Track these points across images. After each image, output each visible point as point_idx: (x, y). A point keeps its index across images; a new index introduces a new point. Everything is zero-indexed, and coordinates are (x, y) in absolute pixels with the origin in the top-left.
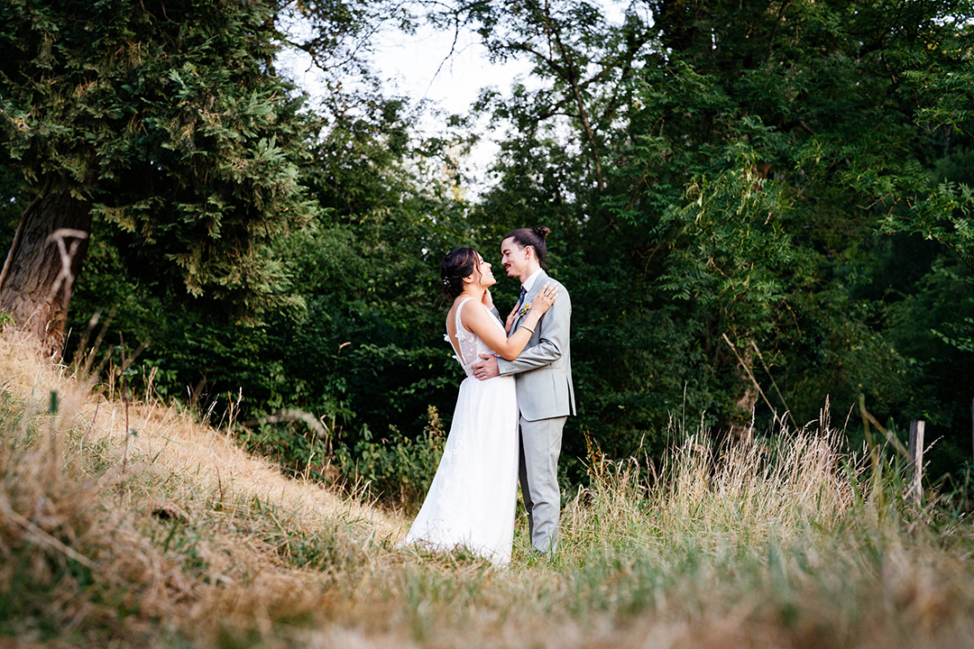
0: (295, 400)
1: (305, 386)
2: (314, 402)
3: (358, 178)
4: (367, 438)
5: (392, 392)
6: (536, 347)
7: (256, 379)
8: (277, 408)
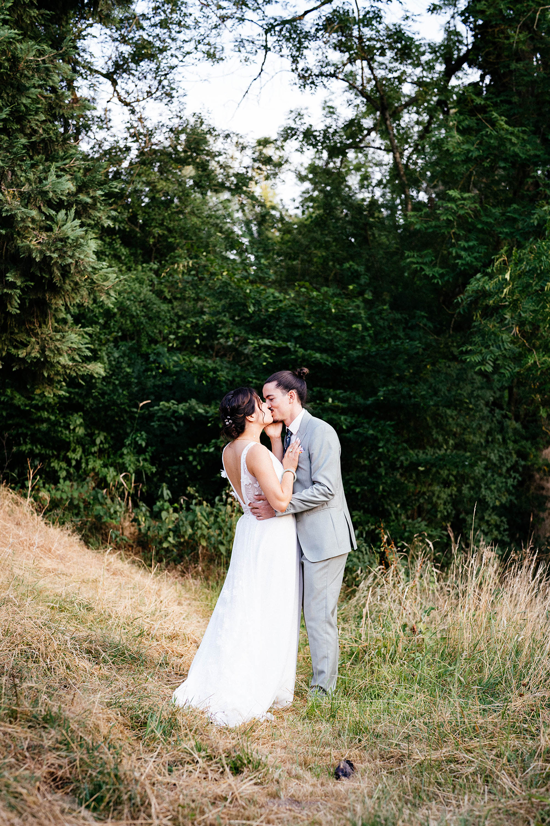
0: (95, 452)
1: (105, 438)
2: (114, 454)
3: (161, 217)
4: (166, 498)
5: (190, 449)
6: (310, 490)
7: (56, 431)
8: (77, 460)
